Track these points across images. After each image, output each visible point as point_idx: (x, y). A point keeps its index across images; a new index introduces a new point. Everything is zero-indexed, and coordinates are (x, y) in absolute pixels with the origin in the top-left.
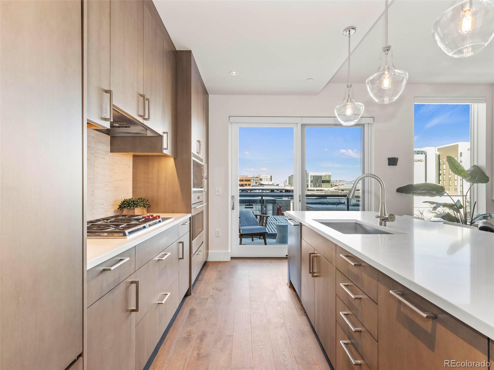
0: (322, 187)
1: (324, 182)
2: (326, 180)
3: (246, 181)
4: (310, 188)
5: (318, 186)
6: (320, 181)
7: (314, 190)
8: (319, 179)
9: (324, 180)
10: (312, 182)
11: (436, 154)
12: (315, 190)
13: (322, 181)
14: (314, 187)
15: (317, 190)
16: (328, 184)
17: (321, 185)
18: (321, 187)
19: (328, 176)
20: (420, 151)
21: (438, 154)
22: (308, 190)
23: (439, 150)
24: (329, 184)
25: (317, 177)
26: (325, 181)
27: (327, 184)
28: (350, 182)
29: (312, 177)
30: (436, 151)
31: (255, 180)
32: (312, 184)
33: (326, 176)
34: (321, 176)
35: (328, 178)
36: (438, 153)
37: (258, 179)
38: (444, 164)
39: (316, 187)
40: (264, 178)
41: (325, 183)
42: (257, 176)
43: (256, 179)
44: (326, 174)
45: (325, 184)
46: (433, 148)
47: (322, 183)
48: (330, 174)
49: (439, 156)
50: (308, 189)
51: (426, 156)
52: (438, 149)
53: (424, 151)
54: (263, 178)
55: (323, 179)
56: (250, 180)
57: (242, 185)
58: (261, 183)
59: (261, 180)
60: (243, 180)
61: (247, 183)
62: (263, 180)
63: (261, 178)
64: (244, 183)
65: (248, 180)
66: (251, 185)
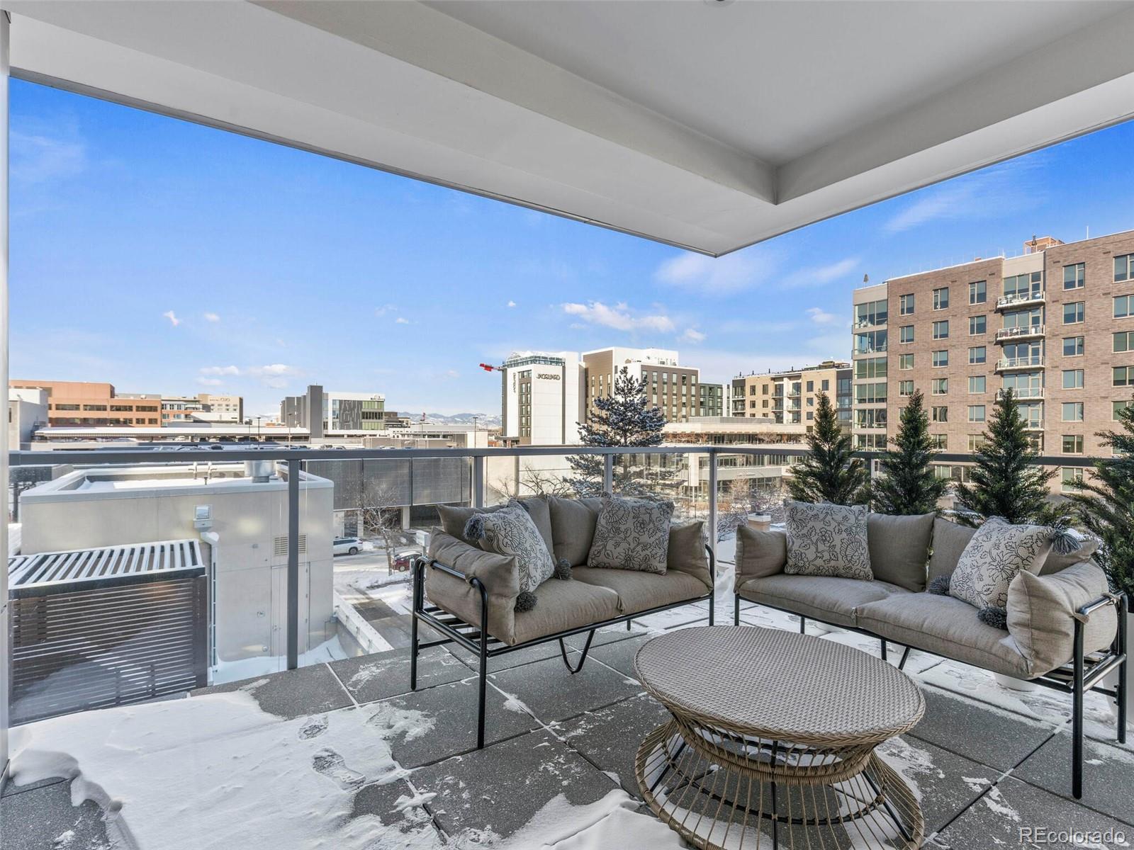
0: (363, 427)
1: (367, 416)
2: (372, 411)
3: (143, 409)
4: (330, 431)
5: (351, 427)
6: (358, 414)
7: (343, 436)
8: (356, 410)
9: (367, 410)
10: (336, 416)
11: (580, 366)
12: (346, 436)
13: (363, 413)
14: (341, 428)
15: (349, 436)
16: (378, 420)
17: (361, 424)
18: (361, 428)
19: (376, 403)
20: (554, 359)
21: (584, 367)
22: (327, 436)
23: (586, 358)
24: (380, 421)
25: (349, 404)
26: (370, 413)
27: (375, 420)
28: (451, 417)
29: (338, 403)
30: (580, 361)
31: (183, 407)
32: (338, 420)
33: (372, 401)
34: (360, 403)
35: (376, 407)
36: (584, 365)
37: (197, 406)
38: (593, 386)
39: (348, 428)
40: (220, 403)
41: (370, 418)
42: (197, 396)
43: (187, 406)
44: (373, 397)
45: (371, 420)
46: (576, 355)
47: (363, 418)
48: (382, 397)
49: (586, 371)
50: (325, 432)
51: (564, 368)
52: (584, 356)
53: (561, 359)
54: (216, 403)
55: (365, 409)
56: (156, 407)
57: (127, 423)
58: (195, 417)
59: (207, 408)
60: (130, 409)
61: (146, 415)
62: (216, 408)
63: (210, 404)
64: (134, 415)
65: (148, 407)
66: (159, 422)
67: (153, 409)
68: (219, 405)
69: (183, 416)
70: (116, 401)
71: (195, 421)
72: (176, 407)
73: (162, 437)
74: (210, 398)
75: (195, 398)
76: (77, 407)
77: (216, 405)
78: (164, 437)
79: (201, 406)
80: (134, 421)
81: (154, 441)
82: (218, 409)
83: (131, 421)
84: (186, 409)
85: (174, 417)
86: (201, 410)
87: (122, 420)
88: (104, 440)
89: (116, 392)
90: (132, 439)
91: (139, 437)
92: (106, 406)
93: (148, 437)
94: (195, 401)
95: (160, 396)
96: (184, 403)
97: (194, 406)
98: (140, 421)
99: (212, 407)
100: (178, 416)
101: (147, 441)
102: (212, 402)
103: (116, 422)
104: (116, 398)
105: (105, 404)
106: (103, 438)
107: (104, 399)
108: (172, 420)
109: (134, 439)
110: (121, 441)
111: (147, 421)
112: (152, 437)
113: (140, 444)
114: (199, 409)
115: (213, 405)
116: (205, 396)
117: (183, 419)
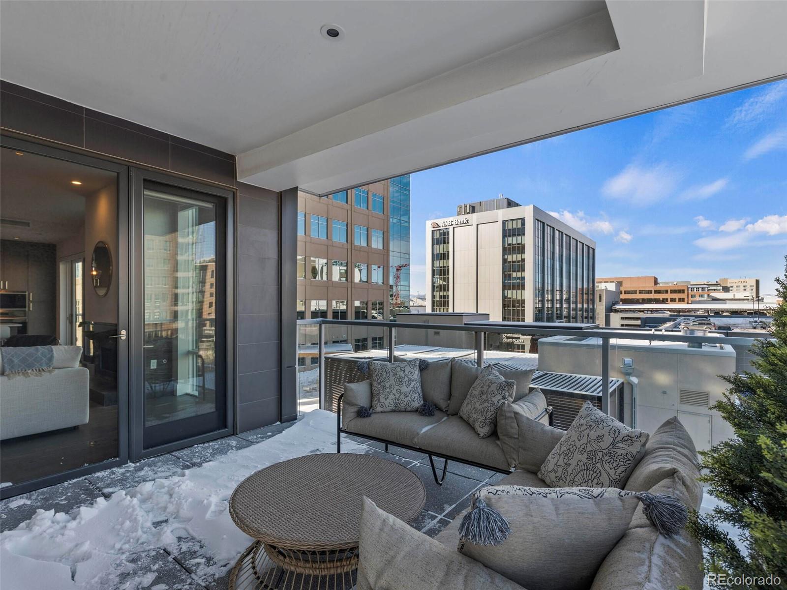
3: (675, 291)
37: (718, 288)
40: (738, 285)
43: (709, 288)
56: (684, 290)
57: (664, 301)
58: (713, 297)
59: (726, 289)
60: (667, 292)
61: (677, 296)
62: (734, 288)
63: (729, 286)
64: (669, 296)
65: (678, 290)
66: (686, 300)
67: (682, 291)
68: (737, 287)
69: (706, 296)
70: (657, 288)
71: (713, 300)
72: (701, 289)
73: (688, 311)
74: (729, 281)
75: (717, 282)
76: (635, 292)
77: (735, 286)
78: (689, 311)
79: (721, 288)
80: (669, 300)
81: (681, 314)
82: (737, 290)
83: (667, 300)
84: (709, 290)
85: (700, 296)
86: (721, 291)
87: (661, 299)
88: (649, 312)
89: (659, 281)
90: (667, 312)
91: (671, 310)
92: (651, 291)
93: (676, 311)
94: (717, 285)
95: (690, 282)
96: (707, 286)
97: (715, 288)
98: (673, 300)
99: (731, 288)
100: (702, 296)
101: (676, 314)
102: (731, 285)
103: (657, 301)
104: (658, 285)
105: (651, 289)
106: (648, 311)
107: (650, 286)
108: (698, 298)
109: (668, 312)
110: (660, 313)
111: (677, 300)
112: (679, 311)
113: (671, 315)
114: (720, 290)
115: (732, 287)
116: (726, 280)
117: (706, 298)
